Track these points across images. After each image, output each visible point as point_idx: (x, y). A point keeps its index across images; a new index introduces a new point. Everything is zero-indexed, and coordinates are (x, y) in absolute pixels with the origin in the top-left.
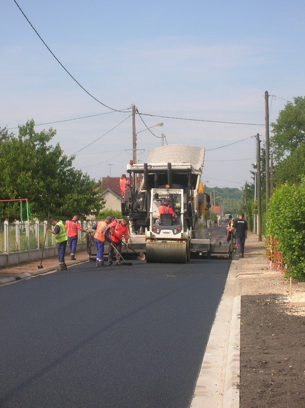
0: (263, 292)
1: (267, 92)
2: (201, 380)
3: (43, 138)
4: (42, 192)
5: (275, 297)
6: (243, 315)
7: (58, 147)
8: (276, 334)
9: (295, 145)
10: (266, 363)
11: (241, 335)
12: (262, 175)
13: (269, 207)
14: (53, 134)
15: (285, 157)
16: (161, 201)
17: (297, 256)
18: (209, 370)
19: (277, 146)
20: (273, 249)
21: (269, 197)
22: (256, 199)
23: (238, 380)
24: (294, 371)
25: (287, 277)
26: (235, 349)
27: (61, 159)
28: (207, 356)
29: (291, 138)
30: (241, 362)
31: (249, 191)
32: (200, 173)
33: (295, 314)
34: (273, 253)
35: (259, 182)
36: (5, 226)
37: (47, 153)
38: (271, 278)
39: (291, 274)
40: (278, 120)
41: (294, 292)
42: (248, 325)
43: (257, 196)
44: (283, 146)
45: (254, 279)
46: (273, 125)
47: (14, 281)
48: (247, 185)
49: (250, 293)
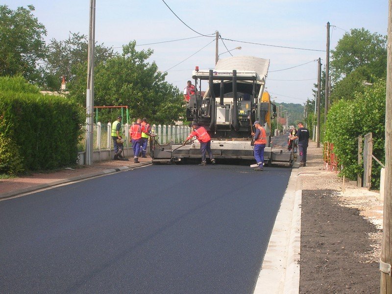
0: (320, 187)
1: (328, 23)
2: (268, 256)
3: (142, 56)
4: (140, 100)
5: (330, 191)
6: (303, 206)
7: (154, 65)
8: (331, 221)
9: (350, 69)
10: (322, 244)
11: (301, 221)
12: (321, 93)
13: (327, 118)
14: (150, 53)
15: (341, 79)
16: (226, 107)
17: (349, 159)
18: (274, 248)
19: (335, 70)
20: (329, 153)
21: (327, 110)
22: (316, 113)
23: (299, 257)
24: (346, 252)
25: (340, 176)
26: (296, 232)
27: (156, 74)
28: (273, 237)
29: (347, 63)
30: (301, 242)
31: (310, 106)
32: (263, 83)
33: (347, 206)
34: (329, 157)
35: (319, 98)
36: (108, 127)
37: (145, 69)
38: (327, 177)
39: (344, 174)
40: (337, 48)
41: (346, 189)
42: (308, 213)
43: (317, 111)
44: (340, 70)
45: (313, 177)
46: (332, 52)
47: (114, 172)
48: (309, 101)
49: (309, 188)
